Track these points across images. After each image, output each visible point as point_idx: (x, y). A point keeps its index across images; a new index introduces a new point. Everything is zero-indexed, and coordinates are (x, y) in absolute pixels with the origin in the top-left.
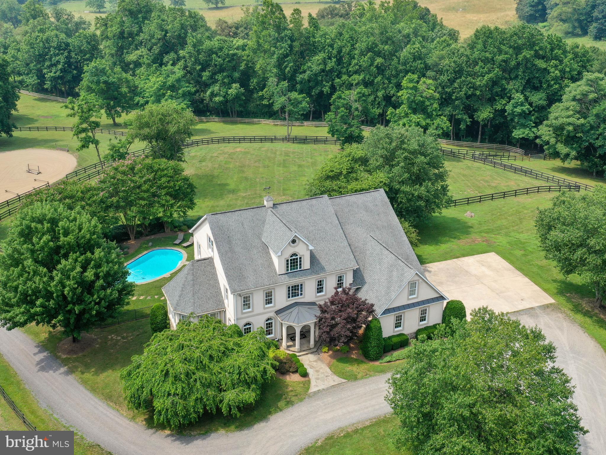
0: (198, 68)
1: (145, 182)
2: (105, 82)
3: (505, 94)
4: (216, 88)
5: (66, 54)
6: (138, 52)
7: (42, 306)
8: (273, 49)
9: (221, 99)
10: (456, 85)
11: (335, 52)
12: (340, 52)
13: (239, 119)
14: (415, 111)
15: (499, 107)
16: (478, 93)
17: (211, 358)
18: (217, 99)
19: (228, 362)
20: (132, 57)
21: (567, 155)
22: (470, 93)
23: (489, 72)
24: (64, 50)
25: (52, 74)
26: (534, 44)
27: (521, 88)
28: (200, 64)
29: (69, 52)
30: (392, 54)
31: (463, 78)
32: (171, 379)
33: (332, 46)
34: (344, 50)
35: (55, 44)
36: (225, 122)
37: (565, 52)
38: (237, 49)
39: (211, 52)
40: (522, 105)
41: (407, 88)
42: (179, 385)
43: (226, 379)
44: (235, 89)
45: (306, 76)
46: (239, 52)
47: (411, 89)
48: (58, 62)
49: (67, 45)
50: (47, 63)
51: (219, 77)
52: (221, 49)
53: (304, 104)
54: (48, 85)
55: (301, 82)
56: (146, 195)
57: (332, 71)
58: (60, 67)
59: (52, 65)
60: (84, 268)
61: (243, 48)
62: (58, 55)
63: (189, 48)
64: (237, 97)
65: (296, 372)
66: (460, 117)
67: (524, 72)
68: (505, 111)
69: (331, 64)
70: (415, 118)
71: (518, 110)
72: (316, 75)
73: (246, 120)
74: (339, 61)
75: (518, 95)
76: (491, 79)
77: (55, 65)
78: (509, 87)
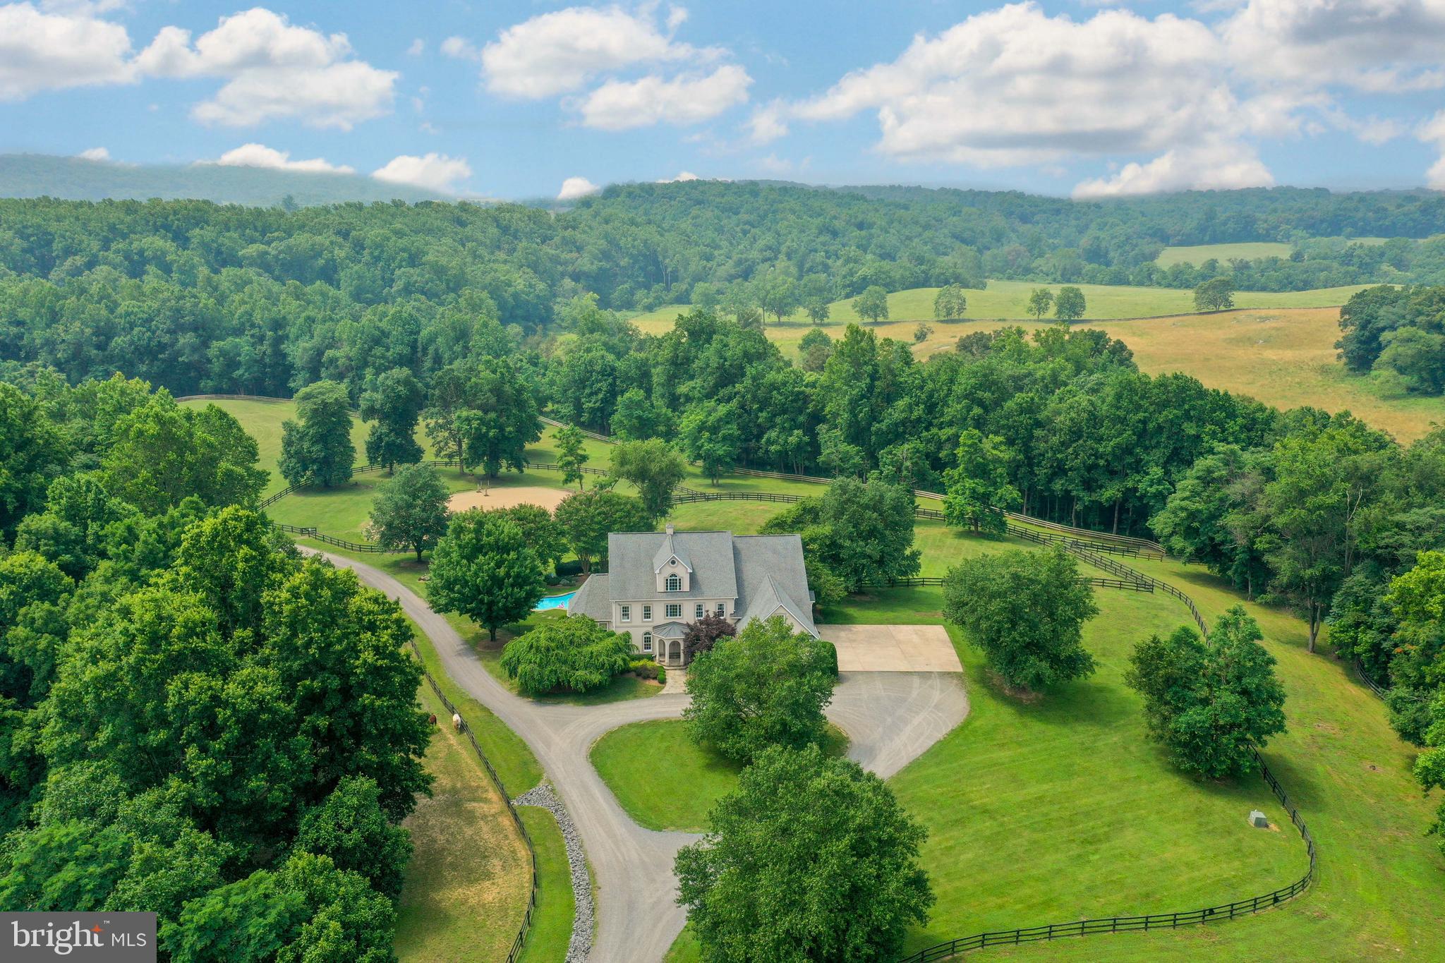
0: (756, 406)
1: (599, 514)
2: (639, 418)
3: (1138, 467)
4: (773, 434)
5: (610, 380)
6: (691, 383)
7: (459, 592)
8: (845, 388)
9: (779, 448)
10: (1070, 450)
11: (923, 396)
12: (931, 396)
13: (804, 477)
14: (973, 475)
15: (1130, 485)
16: (1102, 462)
17: (571, 642)
18: (773, 448)
19: (587, 650)
20: (683, 389)
21: (1181, 552)
22: (1090, 462)
23: (1120, 434)
24: (609, 375)
25: (591, 405)
26: (1184, 401)
27: (1161, 461)
28: (759, 402)
29: (614, 379)
30: (998, 403)
31: (1081, 442)
32: (533, 650)
33: (922, 388)
34: (936, 395)
35: (598, 368)
36: (785, 480)
37: (1232, 415)
38: (806, 386)
39: (773, 387)
40: (1159, 482)
41: (965, 445)
42: (539, 656)
43: (581, 662)
44: (796, 436)
45: (883, 426)
46: (808, 390)
47: (970, 446)
48: (600, 390)
49: (613, 369)
50: (587, 391)
51: (778, 420)
52: (784, 384)
53: (857, 460)
54: (585, 417)
55: (876, 433)
56: (597, 527)
57: (919, 420)
58: (601, 396)
59: (591, 394)
60: (498, 565)
61: (813, 385)
62: (601, 381)
63: (748, 381)
64: (799, 447)
65: (655, 678)
66: (1074, 493)
67: (1168, 438)
68: (1136, 490)
69: (918, 412)
70: (969, 483)
71: (1153, 490)
72: (896, 425)
73: (812, 479)
74: (931, 408)
75: (1155, 469)
76: (1118, 446)
77: (596, 393)
78: (1146, 458)
